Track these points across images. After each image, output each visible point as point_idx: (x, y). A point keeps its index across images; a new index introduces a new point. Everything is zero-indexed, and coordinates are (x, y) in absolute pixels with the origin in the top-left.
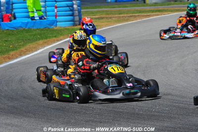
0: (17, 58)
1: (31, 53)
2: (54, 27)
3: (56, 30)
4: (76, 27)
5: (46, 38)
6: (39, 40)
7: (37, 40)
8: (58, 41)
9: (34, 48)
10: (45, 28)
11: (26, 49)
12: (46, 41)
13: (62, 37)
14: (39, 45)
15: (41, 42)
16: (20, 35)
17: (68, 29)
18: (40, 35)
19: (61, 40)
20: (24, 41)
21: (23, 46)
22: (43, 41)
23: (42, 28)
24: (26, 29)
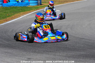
0: (10, 20)
1: (17, 18)
2: (28, 6)
3: (29, 7)
4: (38, 6)
5: (24, 11)
6: (21, 12)
7: (20, 12)
8: (30, 12)
9: (19, 16)
10: (24, 6)
11: (15, 17)
12: (24, 12)
13: (32, 11)
14: (21, 14)
15: (22, 13)
16: (12, 10)
17: (35, 7)
18: (22, 9)
19: (31, 12)
20: (14, 13)
21: (13, 15)
22: (23, 12)
23: (22, 6)
24: (15, 6)
